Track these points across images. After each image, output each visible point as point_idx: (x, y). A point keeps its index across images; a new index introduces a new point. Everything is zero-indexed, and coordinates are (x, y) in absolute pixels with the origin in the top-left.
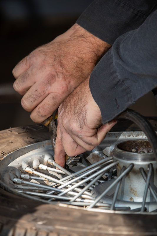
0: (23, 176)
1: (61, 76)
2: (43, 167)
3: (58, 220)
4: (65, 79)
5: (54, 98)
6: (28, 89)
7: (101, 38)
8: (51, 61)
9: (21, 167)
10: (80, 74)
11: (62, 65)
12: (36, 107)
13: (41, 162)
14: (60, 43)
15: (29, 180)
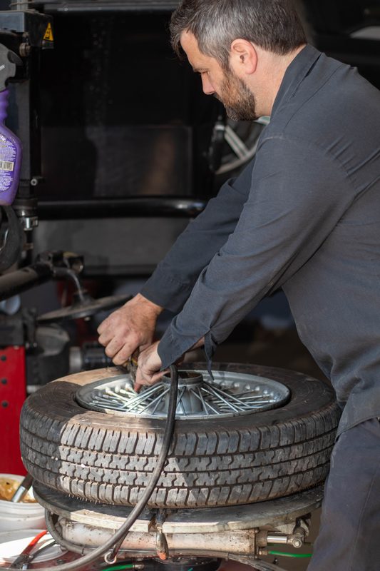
0: (104, 396)
1: (133, 330)
2: (123, 392)
3: (95, 419)
4: (136, 332)
5: (130, 346)
6: (109, 341)
7: (157, 304)
8: (125, 320)
9: (104, 390)
10: (146, 328)
11: (133, 322)
12: (117, 353)
13: (123, 388)
14: (131, 307)
15: (111, 399)
